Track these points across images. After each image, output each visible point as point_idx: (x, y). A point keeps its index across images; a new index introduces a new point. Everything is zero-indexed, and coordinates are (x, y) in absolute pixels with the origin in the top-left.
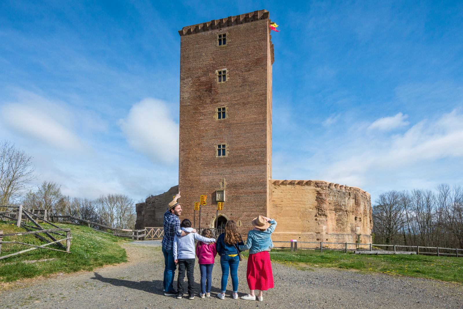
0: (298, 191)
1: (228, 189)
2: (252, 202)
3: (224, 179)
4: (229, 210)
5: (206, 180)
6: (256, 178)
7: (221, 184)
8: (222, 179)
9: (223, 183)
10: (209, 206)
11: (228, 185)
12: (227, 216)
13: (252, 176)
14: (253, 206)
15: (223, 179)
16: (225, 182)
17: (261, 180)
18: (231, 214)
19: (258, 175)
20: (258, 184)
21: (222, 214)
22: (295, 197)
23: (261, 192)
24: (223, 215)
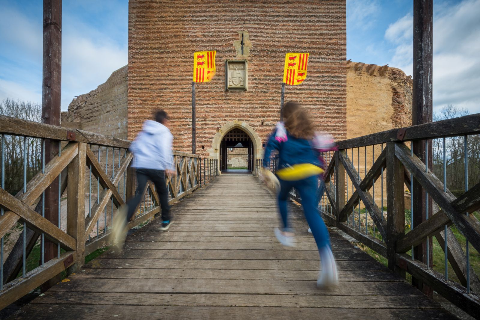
0: (365, 86)
1: (256, 59)
2: (312, 94)
3: (246, 34)
4: (256, 113)
5: (199, 34)
6: (322, 34)
7: (237, 45)
8: (240, 33)
9: (242, 43)
10: (209, 100)
11: (255, 48)
12: (254, 126)
13: (313, 28)
14: (315, 104)
15: (242, 35)
16: (247, 41)
17: (334, 40)
18: (262, 123)
19: (327, 27)
20: (327, 49)
21: (239, 123)
22: (361, 97)
23: (333, 70)
24: (244, 124)
